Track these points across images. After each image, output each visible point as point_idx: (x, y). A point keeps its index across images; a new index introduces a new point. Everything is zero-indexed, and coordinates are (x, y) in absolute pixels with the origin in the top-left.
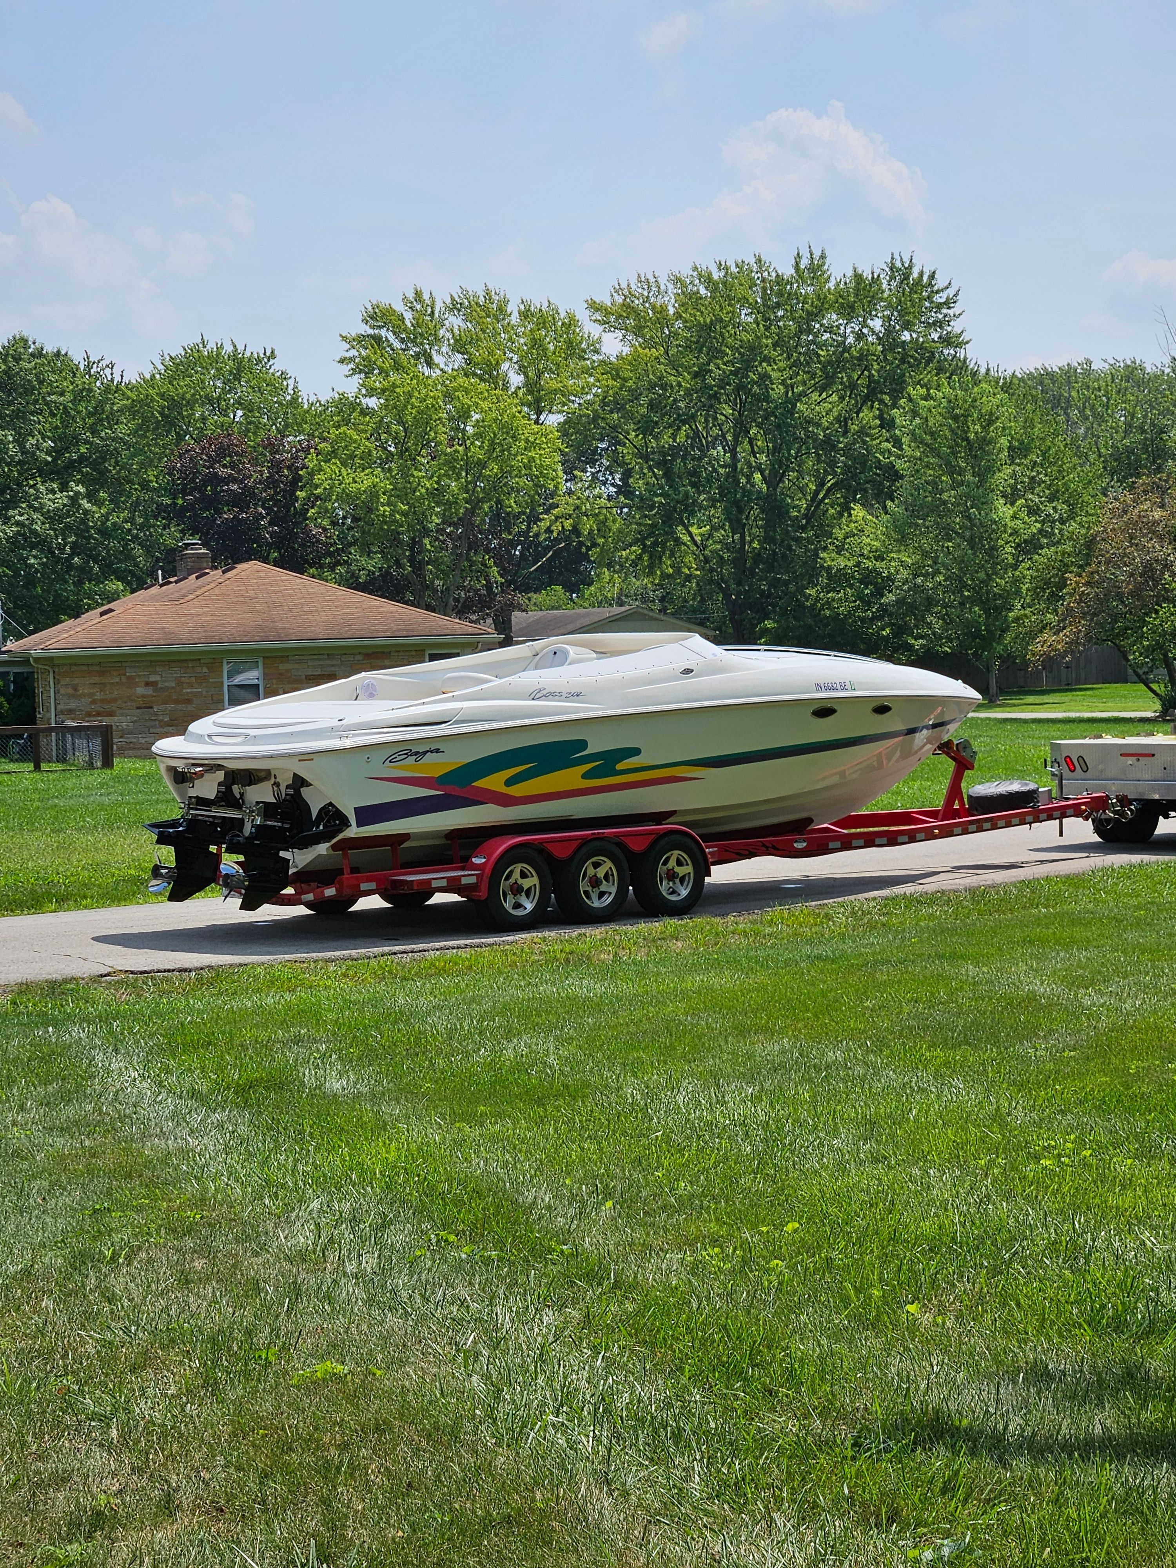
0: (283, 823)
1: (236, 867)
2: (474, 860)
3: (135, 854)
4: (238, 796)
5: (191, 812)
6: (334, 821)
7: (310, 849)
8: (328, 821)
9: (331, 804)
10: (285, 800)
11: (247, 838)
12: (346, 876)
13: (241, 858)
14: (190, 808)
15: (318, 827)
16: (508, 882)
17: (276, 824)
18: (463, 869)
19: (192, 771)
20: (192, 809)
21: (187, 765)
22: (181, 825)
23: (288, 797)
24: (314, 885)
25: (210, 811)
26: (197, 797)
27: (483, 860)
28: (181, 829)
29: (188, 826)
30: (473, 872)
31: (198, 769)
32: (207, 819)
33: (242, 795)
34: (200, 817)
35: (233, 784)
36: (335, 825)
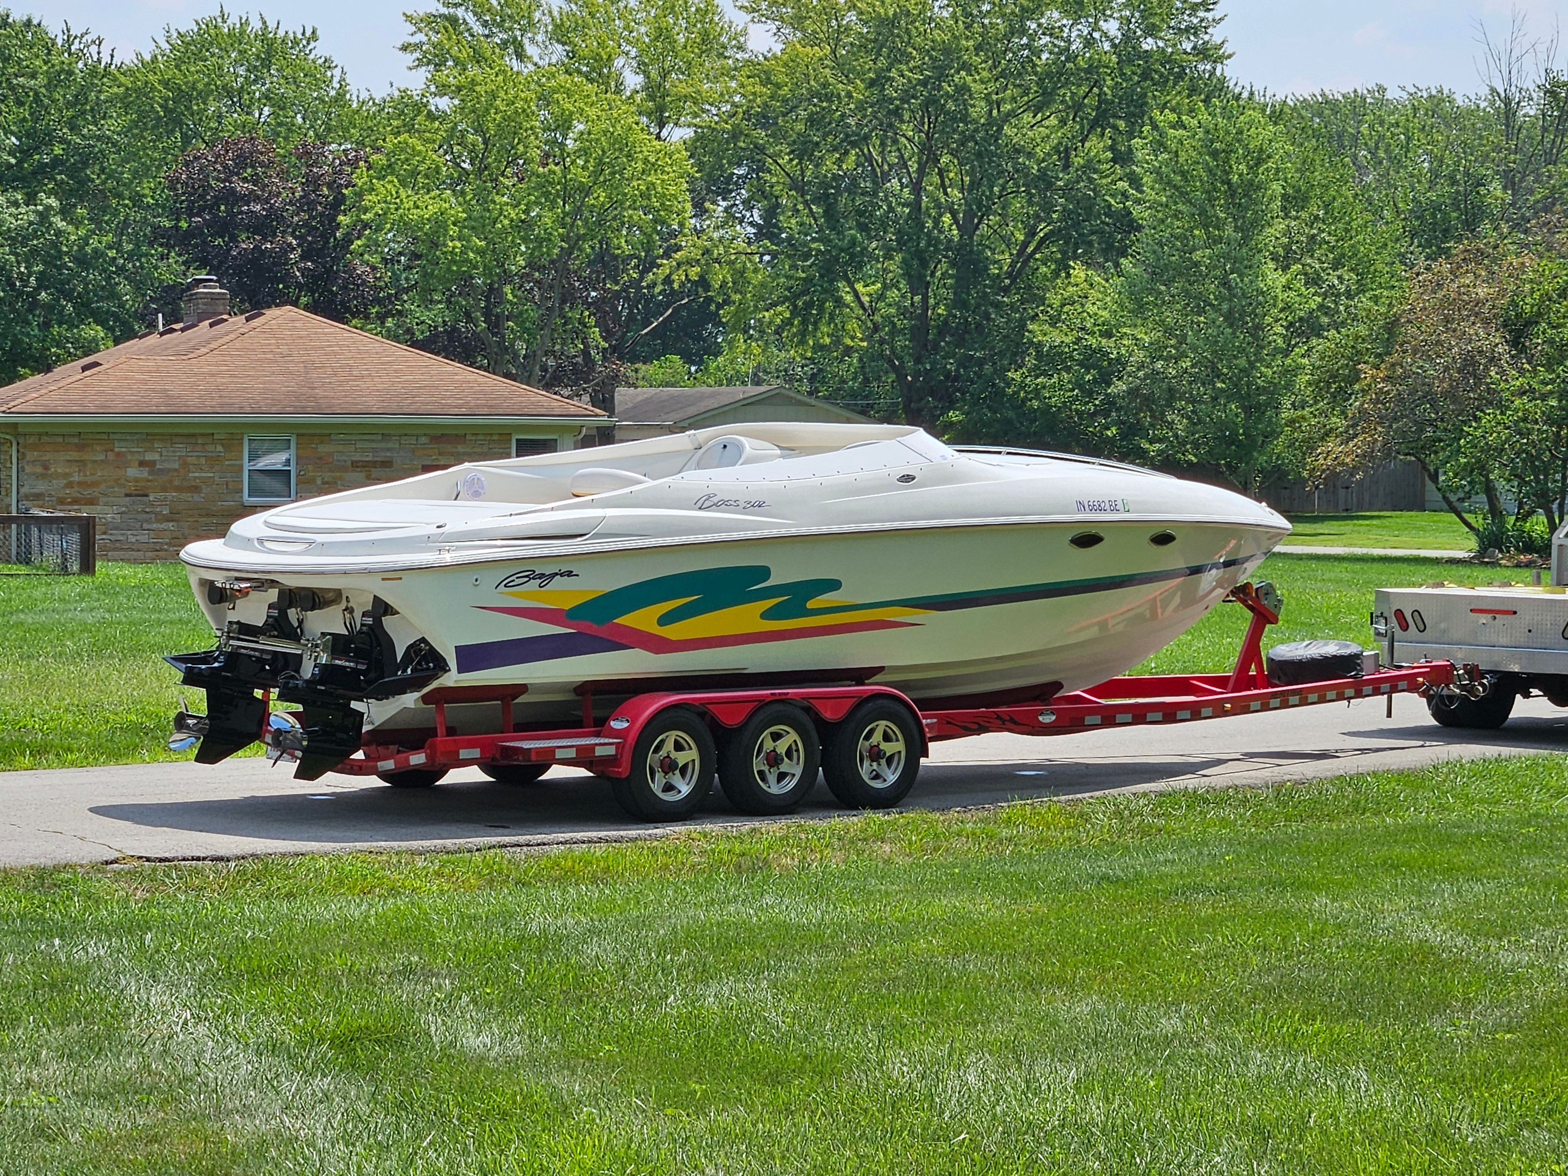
0: (357, 663)
1: (291, 719)
2: (612, 723)
3: (135, 693)
4: (296, 624)
5: (231, 642)
6: (427, 663)
7: (391, 699)
8: (419, 663)
9: (423, 640)
10: (360, 632)
11: (307, 681)
12: (439, 739)
13: (300, 708)
14: (230, 638)
15: (405, 671)
16: (657, 756)
17: (347, 664)
18: (598, 735)
19: (236, 587)
20: (233, 638)
21: (228, 579)
22: (216, 660)
23: (364, 628)
24: (393, 748)
25: (257, 642)
26: (238, 623)
27: (626, 725)
28: (216, 665)
29: (226, 661)
30: (611, 741)
31: (243, 585)
32: (252, 653)
33: (301, 622)
34: (243, 651)
35: (290, 607)
36: (428, 668)
